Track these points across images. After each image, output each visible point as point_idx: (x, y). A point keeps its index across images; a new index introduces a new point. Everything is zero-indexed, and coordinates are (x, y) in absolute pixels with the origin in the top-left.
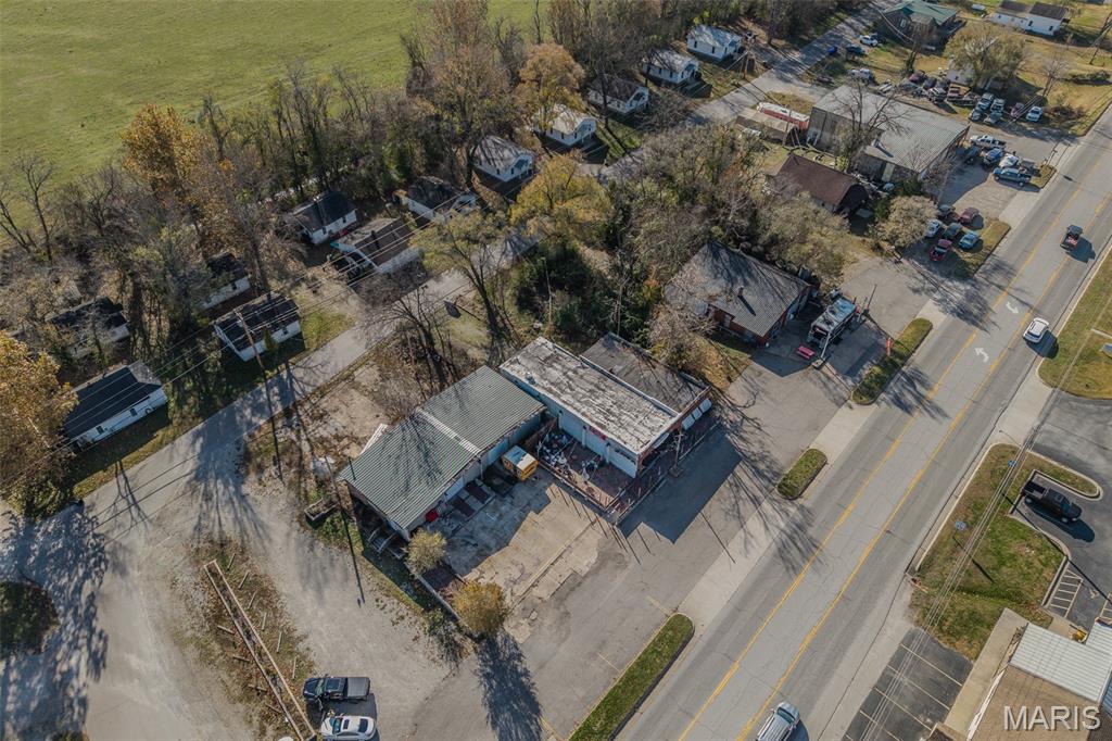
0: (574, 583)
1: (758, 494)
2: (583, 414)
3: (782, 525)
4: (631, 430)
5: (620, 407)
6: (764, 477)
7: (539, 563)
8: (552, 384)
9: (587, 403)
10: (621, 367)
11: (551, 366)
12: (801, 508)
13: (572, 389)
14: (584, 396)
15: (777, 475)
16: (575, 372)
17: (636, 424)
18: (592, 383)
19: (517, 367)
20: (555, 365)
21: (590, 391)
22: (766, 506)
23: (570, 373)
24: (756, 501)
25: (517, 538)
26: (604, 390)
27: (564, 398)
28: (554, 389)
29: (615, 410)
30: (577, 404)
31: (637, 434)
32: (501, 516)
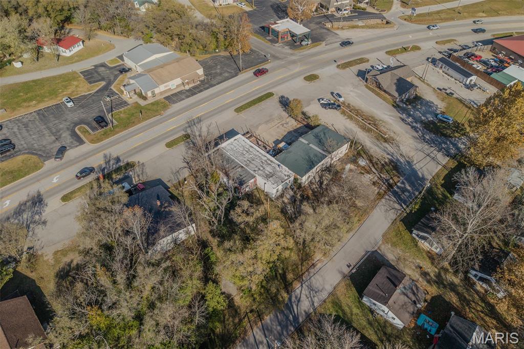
0: (267, 122)
1: (198, 138)
2: (258, 151)
3: (195, 128)
4: (240, 145)
5: (242, 153)
6: (192, 142)
7: (278, 127)
8: (270, 164)
9: (256, 156)
10: (238, 170)
11: (270, 173)
12: (186, 131)
13: (262, 162)
14: (257, 158)
15: (188, 142)
16: (259, 169)
17: (238, 147)
18: (253, 164)
19: (286, 173)
20: (268, 173)
21: (253, 160)
22: (197, 134)
23: (262, 169)
24: (200, 136)
25: (285, 133)
26: (248, 160)
27: (265, 158)
28: (269, 162)
29: (245, 152)
30: (260, 155)
31: (238, 143)
32: (291, 139)
